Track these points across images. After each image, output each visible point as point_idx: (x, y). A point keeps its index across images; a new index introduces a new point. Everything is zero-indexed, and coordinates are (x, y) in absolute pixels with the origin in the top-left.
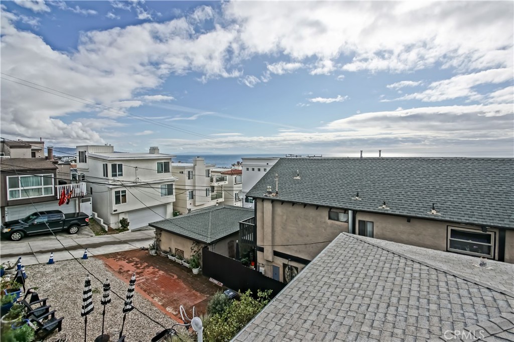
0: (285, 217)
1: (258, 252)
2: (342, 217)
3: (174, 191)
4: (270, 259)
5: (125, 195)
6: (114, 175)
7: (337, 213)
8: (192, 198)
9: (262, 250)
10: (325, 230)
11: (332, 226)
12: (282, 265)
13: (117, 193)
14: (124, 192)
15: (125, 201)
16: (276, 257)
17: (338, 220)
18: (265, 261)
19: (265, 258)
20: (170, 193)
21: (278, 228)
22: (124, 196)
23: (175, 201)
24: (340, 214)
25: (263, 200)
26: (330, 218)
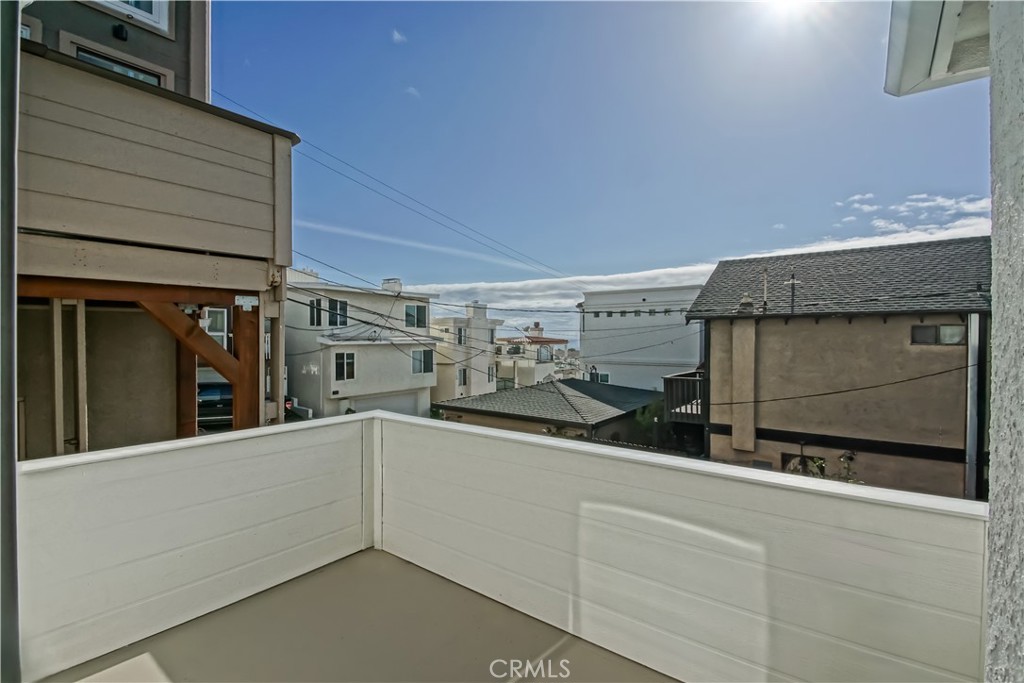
0: (789, 354)
1: (712, 436)
2: (949, 333)
3: (435, 367)
4: (750, 445)
5: (353, 363)
6: (332, 322)
7: (936, 327)
8: (465, 384)
9: (726, 430)
10: (901, 368)
11: (920, 356)
12: (779, 457)
13: (340, 357)
14: (351, 356)
15: (351, 375)
16: (762, 441)
17: (937, 341)
18: (733, 452)
19: (735, 446)
20: (428, 368)
21: (770, 380)
22: (350, 365)
23: (435, 384)
24: (942, 327)
25: (732, 320)
26: (914, 342)
